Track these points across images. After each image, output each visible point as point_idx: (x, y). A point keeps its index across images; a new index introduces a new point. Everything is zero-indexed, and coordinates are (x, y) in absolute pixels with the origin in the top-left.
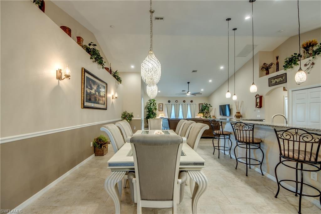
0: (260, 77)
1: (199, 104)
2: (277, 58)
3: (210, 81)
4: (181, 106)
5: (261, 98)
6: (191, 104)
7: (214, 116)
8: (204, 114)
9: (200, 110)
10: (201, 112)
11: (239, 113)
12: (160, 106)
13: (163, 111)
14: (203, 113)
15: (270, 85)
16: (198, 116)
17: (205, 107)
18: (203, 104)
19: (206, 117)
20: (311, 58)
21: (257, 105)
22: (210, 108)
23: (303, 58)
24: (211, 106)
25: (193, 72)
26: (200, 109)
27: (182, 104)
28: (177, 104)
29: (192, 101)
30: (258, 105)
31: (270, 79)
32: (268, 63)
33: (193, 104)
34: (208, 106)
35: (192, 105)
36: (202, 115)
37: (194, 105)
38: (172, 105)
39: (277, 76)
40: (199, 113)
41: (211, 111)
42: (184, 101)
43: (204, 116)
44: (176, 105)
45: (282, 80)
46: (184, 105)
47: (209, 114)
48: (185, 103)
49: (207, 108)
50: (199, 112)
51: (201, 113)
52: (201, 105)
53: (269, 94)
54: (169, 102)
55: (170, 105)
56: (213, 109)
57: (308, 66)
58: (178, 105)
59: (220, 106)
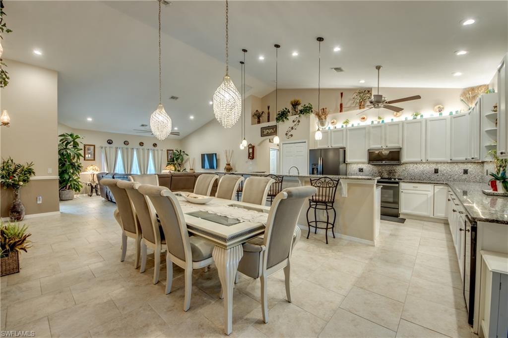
0: (252, 124)
1: (168, 150)
2: (269, 107)
3: (192, 117)
4: (135, 153)
5: (253, 148)
6: (154, 150)
7: (192, 169)
8: (176, 166)
9: (169, 160)
10: (170, 163)
11: (229, 165)
13: (94, 160)
14: (174, 165)
15: (263, 135)
16: (166, 170)
17: (178, 155)
18: (173, 150)
19: (178, 171)
20: (297, 116)
21: (249, 156)
22: (185, 157)
23: (291, 114)
24: (187, 155)
25: (172, 99)
26: (169, 158)
27: (137, 149)
28: (127, 149)
29: (155, 145)
30: (251, 155)
31: (262, 129)
32: (260, 111)
33: (157, 150)
34: (182, 153)
35: (156, 152)
36: (172, 167)
37: (160, 152)
38: (116, 148)
39: (269, 126)
40: (168, 164)
41: (186, 162)
42: (141, 144)
43: (175, 170)
44: (125, 151)
45: (273, 131)
46: (141, 151)
47: (184, 167)
48: (142, 147)
49: (181, 157)
50: (167, 163)
52: (170, 152)
53: (260, 144)
54: (110, 142)
55: (113, 150)
56: (188, 160)
57: (295, 123)
58: (130, 150)
59: (202, 155)
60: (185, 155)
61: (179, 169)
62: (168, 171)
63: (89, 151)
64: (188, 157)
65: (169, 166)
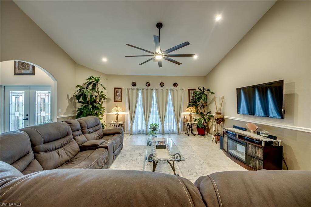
1: (189, 90)
4: (154, 93)
6: (173, 90)
7: (220, 114)
8: (198, 107)
9: (191, 101)
10: (192, 104)
12: (117, 92)
13: (121, 101)
14: (196, 107)
16: (186, 112)
17: (200, 94)
18: (196, 89)
19: (201, 114)
22: (211, 96)
24: (213, 93)
26: (191, 98)
27: (157, 90)
28: (147, 90)
29: (175, 85)
33: (177, 90)
34: (206, 92)
35: (175, 92)
36: (193, 109)
37: (180, 92)
38: (138, 89)
40: (189, 106)
41: (211, 103)
42: (162, 85)
43: (197, 113)
44: (145, 91)
46: (160, 91)
47: (208, 109)
48: (162, 88)
49: (203, 97)
50: (188, 103)
51: (192, 106)
52: (192, 92)
54: (134, 84)
55: (135, 91)
56: (214, 99)
58: (149, 91)
59: (237, 89)
60: (210, 94)
61: (202, 111)
62: (189, 113)
63: (118, 94)
64: (213, 96)
65: (190, 108)
